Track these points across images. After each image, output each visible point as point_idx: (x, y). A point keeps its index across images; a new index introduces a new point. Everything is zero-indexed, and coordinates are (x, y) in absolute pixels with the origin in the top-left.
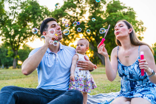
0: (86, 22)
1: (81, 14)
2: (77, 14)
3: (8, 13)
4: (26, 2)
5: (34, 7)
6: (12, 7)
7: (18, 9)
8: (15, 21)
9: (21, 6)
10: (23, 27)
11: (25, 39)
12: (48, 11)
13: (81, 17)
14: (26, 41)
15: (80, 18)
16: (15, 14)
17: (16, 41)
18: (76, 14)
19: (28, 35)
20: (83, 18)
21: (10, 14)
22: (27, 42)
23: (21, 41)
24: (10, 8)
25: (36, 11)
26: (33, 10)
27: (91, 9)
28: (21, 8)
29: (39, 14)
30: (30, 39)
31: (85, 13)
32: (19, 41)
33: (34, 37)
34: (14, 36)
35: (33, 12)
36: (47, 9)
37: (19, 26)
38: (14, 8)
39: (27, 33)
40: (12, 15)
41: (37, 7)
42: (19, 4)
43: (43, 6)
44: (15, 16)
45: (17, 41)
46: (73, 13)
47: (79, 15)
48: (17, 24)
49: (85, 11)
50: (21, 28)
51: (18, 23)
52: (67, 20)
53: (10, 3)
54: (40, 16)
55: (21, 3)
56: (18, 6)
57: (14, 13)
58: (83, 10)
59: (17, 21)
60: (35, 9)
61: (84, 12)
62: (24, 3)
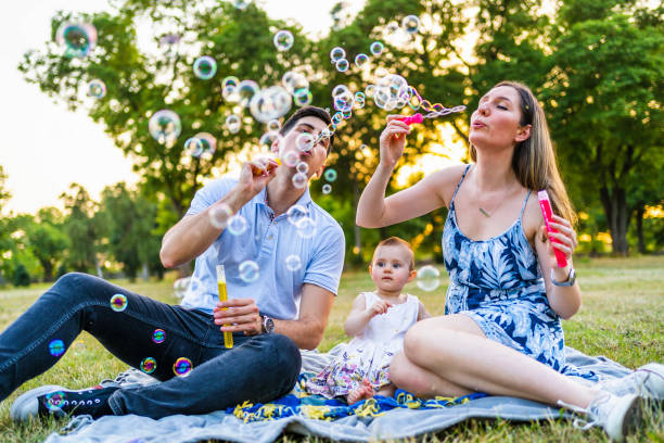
0: (465, 71)
1: (443, 41)
2: (425, 43)
3: (152, 61)
4: (215, 9)
5: (248, 28)
6: (164, 35)
7: (187, 43)
8: (180, 90)
9: (200, 27)
10: (208, 112)
11: (218, 162)
12: (304, 37)
13: (443, 51)
14: (223, 166)
15: (441, 57)
16: (176, 62)
17: (184, 171)
18: (419, 39)
19: (230, 144)
20: (452, 55)
21: (159, 65)
22: (227, 170)
23: (205, 171)
24: (157, 39)
25: (254, 44)
26: (242, 38)
27: (486, 14)
28: (200, 37)
29: (266, 55)
30: (237, 160)
31: (461, 32)
32: (198, 171)
33: (251, 149)
34: (176, 152)
35: (243, 49)
36: (300, 30)
37: (193, 109)
38: (172, 39)
39: (226, 134)
40: (164, 68)
41: (257, 29)
42: (191, 21)
43: (281, 22)
44: (176, 69)
45: (189, 171)
46: (408, 36)
47: (432, 45)
48: (187, 102)
49: (461, 25)
50: (201, 117)
51: (188, 96)
52: (381, 70)
53: (155, 19)
54: (272, 63)
55: (197, 15)
56: (187, 29)
57: (172, 60)
58: (455, 20)
59: (187, 90)
60: (250, 37)
61: (456, 29)
62: (207, 18)
